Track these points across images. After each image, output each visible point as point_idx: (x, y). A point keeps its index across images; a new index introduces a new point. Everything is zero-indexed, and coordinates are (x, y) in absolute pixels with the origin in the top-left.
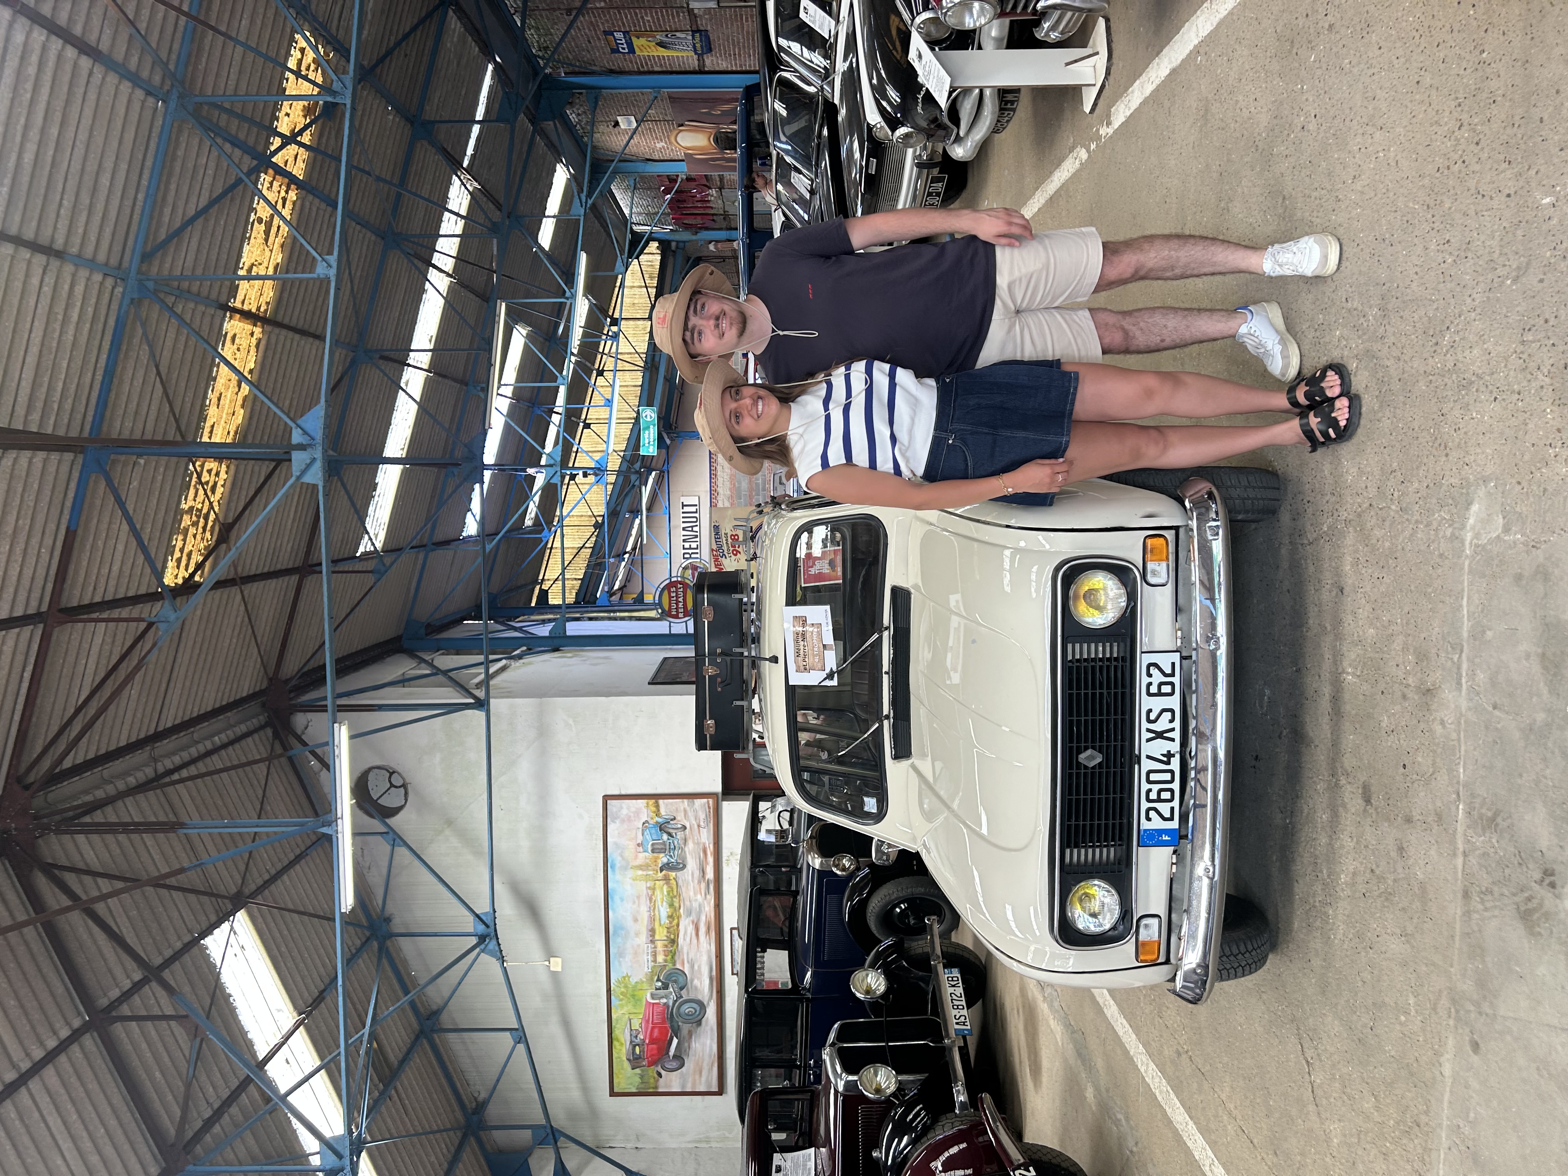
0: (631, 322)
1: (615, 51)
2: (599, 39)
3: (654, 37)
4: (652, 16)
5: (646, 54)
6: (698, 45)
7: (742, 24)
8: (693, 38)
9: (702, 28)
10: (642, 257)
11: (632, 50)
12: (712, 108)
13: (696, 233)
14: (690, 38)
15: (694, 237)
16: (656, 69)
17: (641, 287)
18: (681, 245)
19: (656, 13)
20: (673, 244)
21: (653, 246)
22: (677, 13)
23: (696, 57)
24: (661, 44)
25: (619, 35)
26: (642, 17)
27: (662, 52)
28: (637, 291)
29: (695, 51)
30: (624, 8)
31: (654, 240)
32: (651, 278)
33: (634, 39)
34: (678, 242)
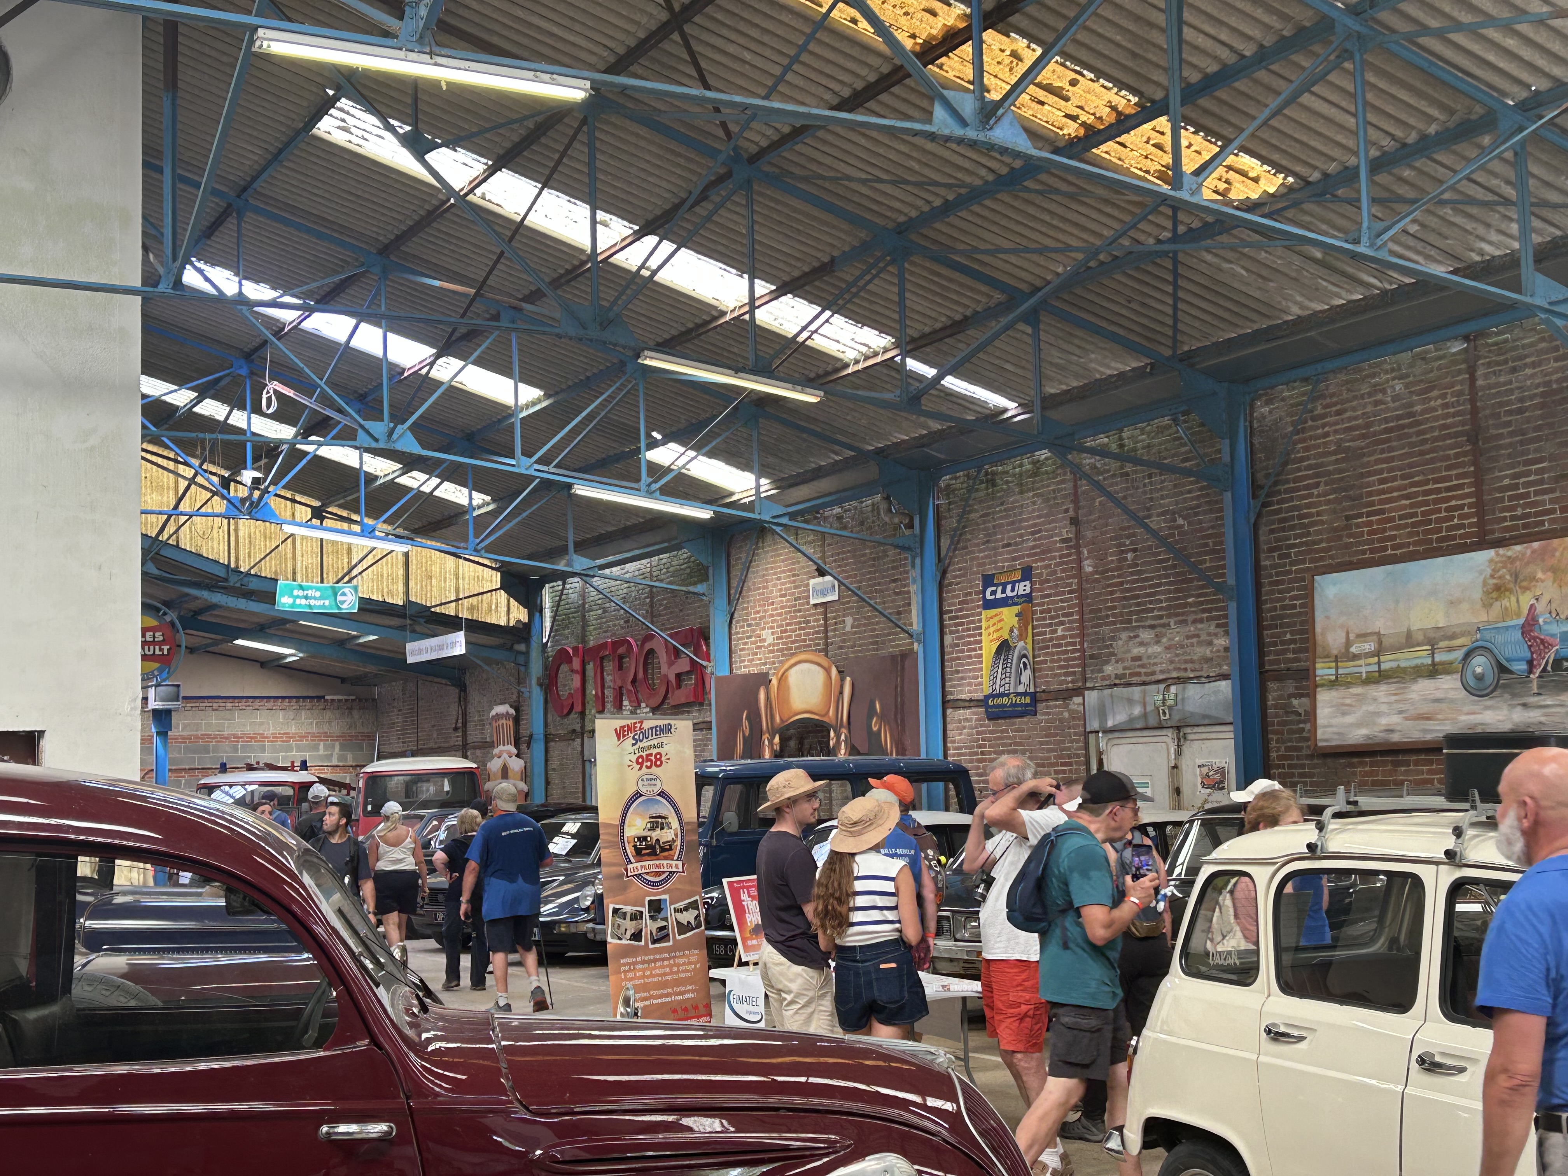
0: (401, 572)
1: (988, 581)
2: (1014, 559)
3: (1022, 637)
4: (1064, 637)
5: (984, 624)
6: (1005, 700)
7: (1052, 765)
8: (1018, 694)
9: (1040, 706)
10: (503, 595)
11: (989, 605)
12: (883, 717)
13: (540, 685)
14: (1021, 689)
15: (534, 682)
16: (948, 639)
17: (457, 591)
18: (521, 659)
19: (1074, 644)
20: (522, 647)
21: (520, 614)
22: (1074, 673)
23: (979, 696)
24: (1004, 648)
25: (1024, 588)
26: (1062, 623)
27: (989, 648)
28: (451, 584)
29: (992, 696)
30: (1080, 598)
31: (531, 616)
32: (472, 608)
33: (1016, 609)
34: (527, 654)
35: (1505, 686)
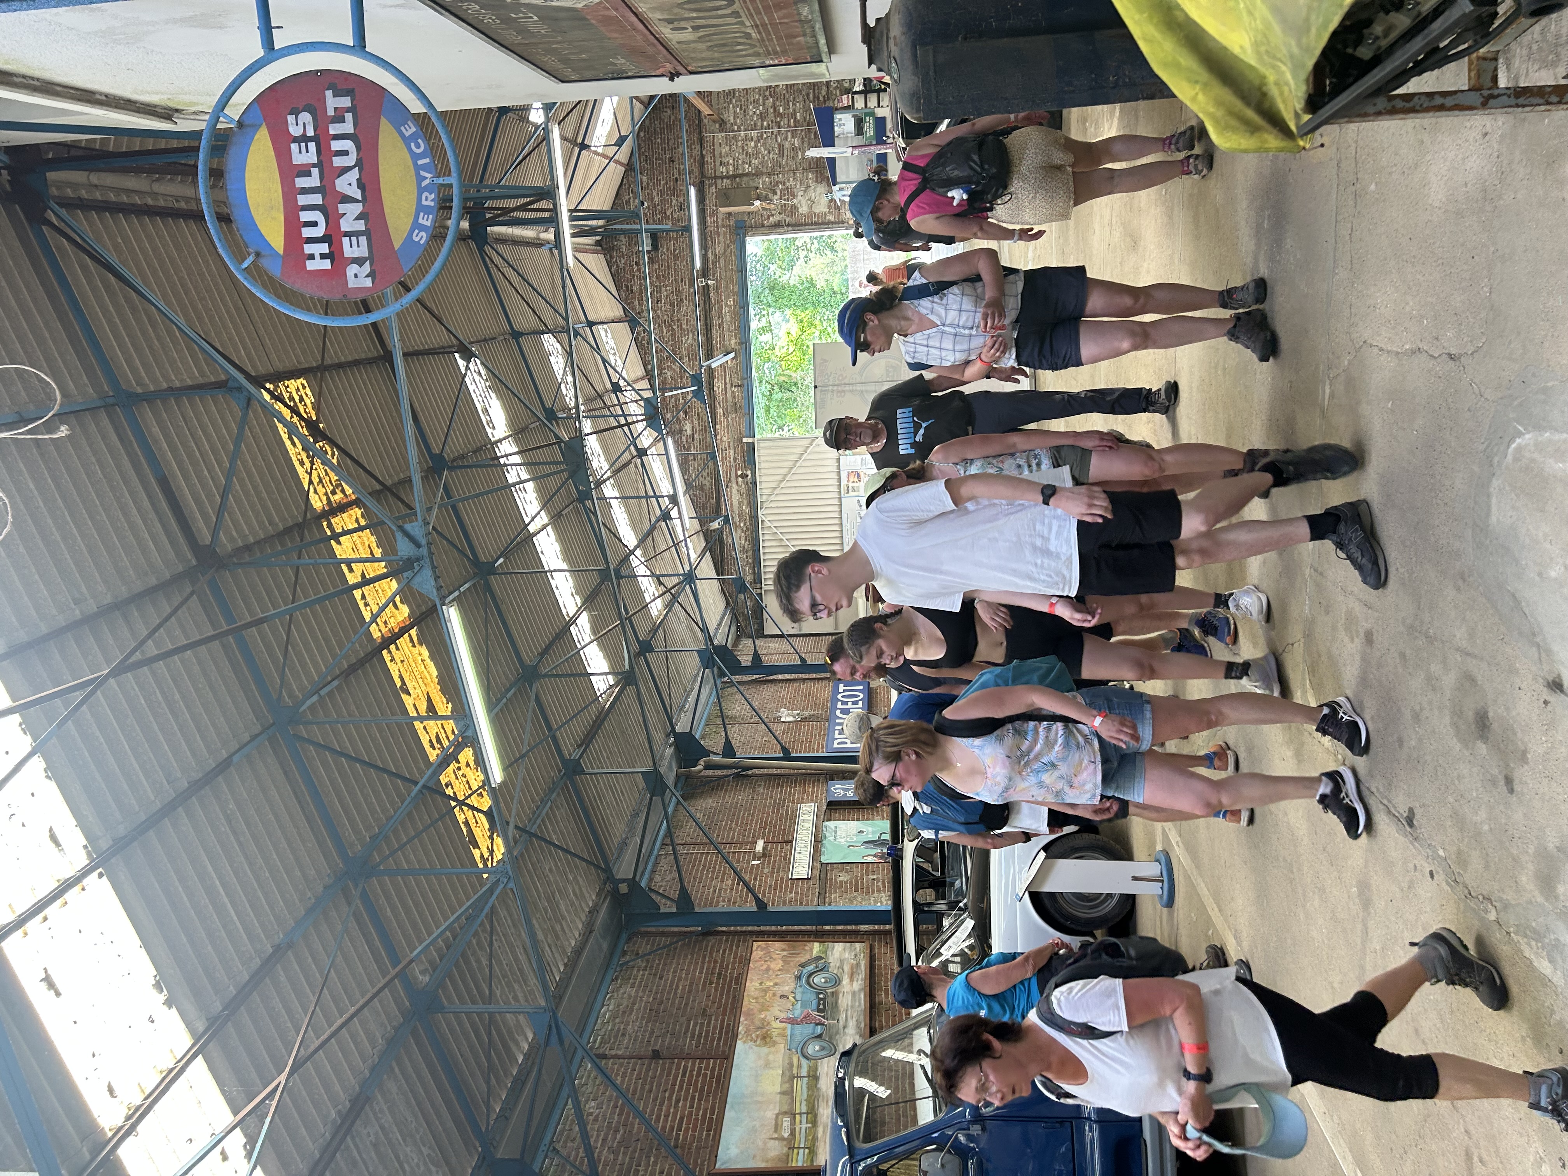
35: (831, 1038)
